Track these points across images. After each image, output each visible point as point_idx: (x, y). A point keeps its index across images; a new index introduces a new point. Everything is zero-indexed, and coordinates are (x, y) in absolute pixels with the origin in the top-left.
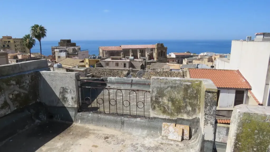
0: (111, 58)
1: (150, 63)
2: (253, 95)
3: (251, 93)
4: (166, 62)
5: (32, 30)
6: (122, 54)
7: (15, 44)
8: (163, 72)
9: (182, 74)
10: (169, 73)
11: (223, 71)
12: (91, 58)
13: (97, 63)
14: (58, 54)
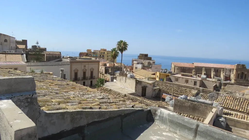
0: (181, 74)
1: (225, 85)
5: (117, 45)
6: (194, 71)
7: (108, 55)
12: (162, 72)
13: (167, 77)
14: (136, 66)
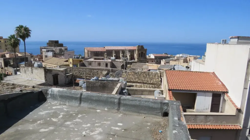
0: (94, 58)
1: (131, 63)
2: (230, 99)
3: (228, 96)
4: (146, 62)
5: (16, 31)
6: (106, 54)
7: (5, 44)
8: (141, 72)
9: (159, 75)
10: (146, 73)
11: (199, 73)
12: (75, 58)
13: (80, 62)
14: (45, 54)
